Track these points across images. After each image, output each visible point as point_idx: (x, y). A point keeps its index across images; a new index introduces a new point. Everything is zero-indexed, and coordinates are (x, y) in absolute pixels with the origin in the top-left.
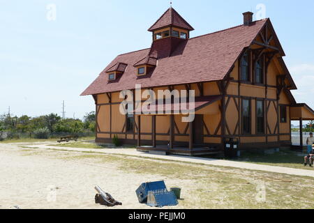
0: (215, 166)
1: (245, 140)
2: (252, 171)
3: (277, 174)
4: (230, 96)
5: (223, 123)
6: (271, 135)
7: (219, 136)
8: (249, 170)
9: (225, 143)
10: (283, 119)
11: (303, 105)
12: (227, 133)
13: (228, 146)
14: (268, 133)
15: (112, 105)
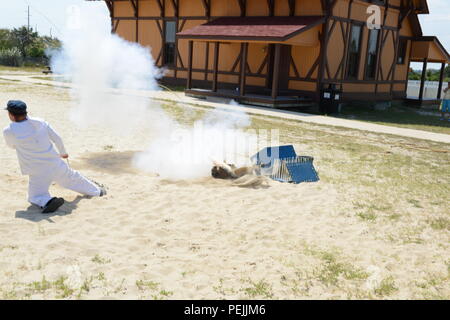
0: (320, 125)
1: (349, 88)
2: (379, 134)
3: (419, 140)
4: (336, 19)
5: (321, 61)
6: (383, 82)
7: (314, 80)
8: (373, 133)
9: (322, 91)
10: (400, 60)
11: (433, 39)
12: (326, 77)
13: (327, 95)
14: (380, 79)
15: (140, 22)
